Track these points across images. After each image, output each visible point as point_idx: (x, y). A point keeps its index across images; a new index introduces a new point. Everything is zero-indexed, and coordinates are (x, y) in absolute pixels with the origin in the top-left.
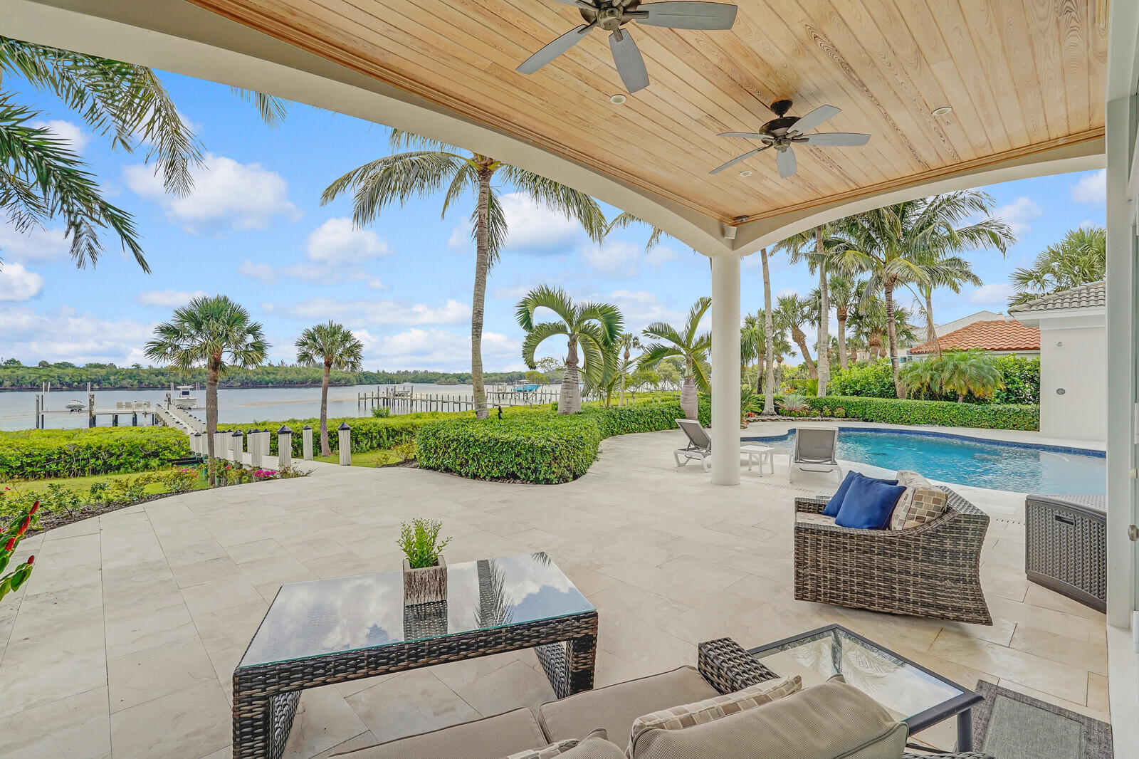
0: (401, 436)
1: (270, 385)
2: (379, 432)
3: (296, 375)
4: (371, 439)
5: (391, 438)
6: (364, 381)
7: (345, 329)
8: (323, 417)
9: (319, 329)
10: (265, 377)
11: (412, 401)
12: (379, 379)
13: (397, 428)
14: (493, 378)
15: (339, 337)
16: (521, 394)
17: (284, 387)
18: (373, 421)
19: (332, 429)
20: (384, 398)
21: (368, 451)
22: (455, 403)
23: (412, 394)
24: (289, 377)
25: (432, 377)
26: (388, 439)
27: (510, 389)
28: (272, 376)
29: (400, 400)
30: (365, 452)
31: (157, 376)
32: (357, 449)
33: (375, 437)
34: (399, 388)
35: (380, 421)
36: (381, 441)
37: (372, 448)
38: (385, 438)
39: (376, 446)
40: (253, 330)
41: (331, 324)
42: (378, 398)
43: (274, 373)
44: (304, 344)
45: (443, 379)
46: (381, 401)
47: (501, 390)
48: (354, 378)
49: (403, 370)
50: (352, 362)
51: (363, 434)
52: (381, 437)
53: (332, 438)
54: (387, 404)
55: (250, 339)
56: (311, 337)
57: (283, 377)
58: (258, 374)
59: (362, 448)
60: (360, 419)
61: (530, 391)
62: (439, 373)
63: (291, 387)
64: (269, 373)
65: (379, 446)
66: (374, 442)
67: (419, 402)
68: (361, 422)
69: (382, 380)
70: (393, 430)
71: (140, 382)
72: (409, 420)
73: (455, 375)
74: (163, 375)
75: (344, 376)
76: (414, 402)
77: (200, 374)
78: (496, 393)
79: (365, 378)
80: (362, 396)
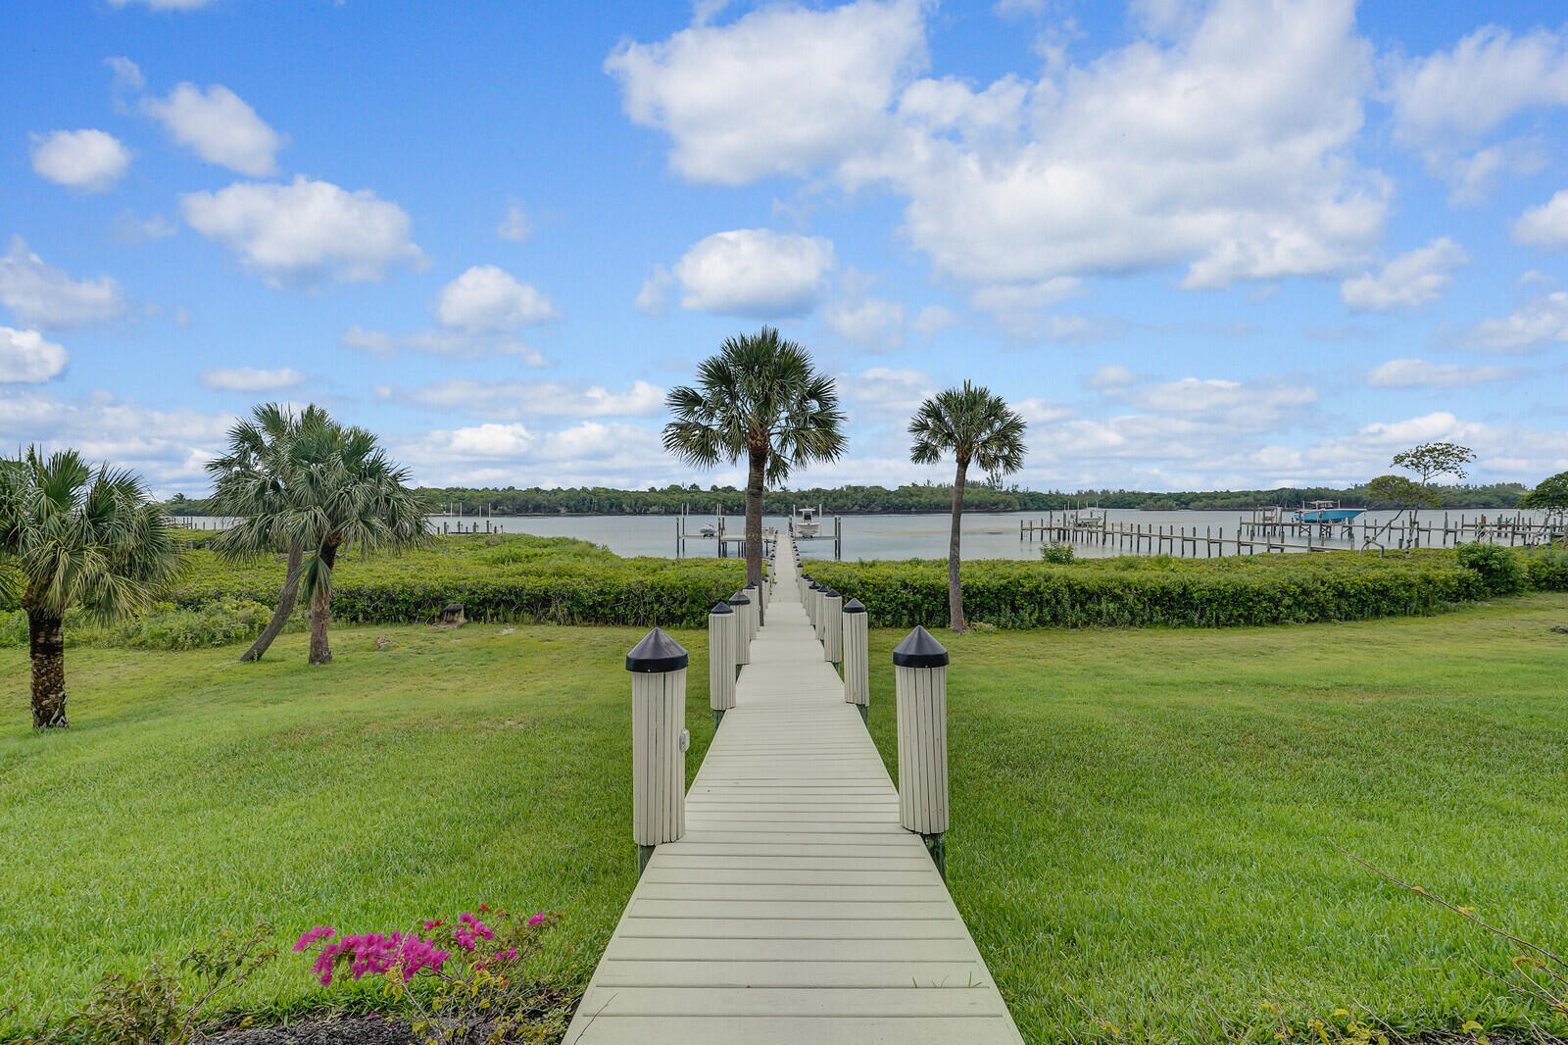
0: (1100, 604)
1: (913, 510)
2: (1056, 592)
3: (943, 498)
4: (1040, 604)
5: (1078, 607)
6: (1030, 505)
7: (993, 395)
8: (955, 559)
9: (948, 400)
10: (908, 500)
11: (1105, 534)
12: (1052, 502)
13: (1092, 586)
14: (1243, 499)
15: (981, 411)
18: (1042, 569)
19: (971, 581)
20: (1059, 530)
21: (1034, 626)
22: (1184, 539)
23: (1105, 523)
24: (935, 500)
25: (1132, 499)
26: (1073, 607)
27: (1288, 517)
28: (915, 499)
29: (1085, 533)
30: (1028, 629)
31: (801, 499)
32: (1014, 622)
33: (1048, 602)
34: (1084, 515)
35: (1058, 570)
36: (1060, 611)
37: (1040, 621)
38: (1067, 606)
39: (1048, 618)
40: (817, 392)
41: (967, 386)
42: (1050, 529)
43: (917, 495)
44: (923, 427)
45: (1150, 502)
46: (1055, 534)
47: (1271, 519)
48: (1016, 501)
49: (1086, 489)
50: (1005, 458)
51: (1024, 595)
52: (1058, 602)
53: (969, 597)
54: (1064, 539)
55: (814, 405)
56: (932, 412)
58: (900, 496)
59: (1022, 621)
60: (1022, 563)
61: (1336, 521)
62: (1143, 494)
64: (912, 495)
65: (1055, 618)
66: (1046, 610)
67: (1117, 537)
68: (1023, 571)
69: (1055, 503)
70: (1083, 590)
72: (1112, 573)
73: (1170, 496)
75: (1004, 497)
76: (1109, 537)
77: (841, 497)
78: (1259, 525)
79: (1031, 500)
80: (1026, 525)
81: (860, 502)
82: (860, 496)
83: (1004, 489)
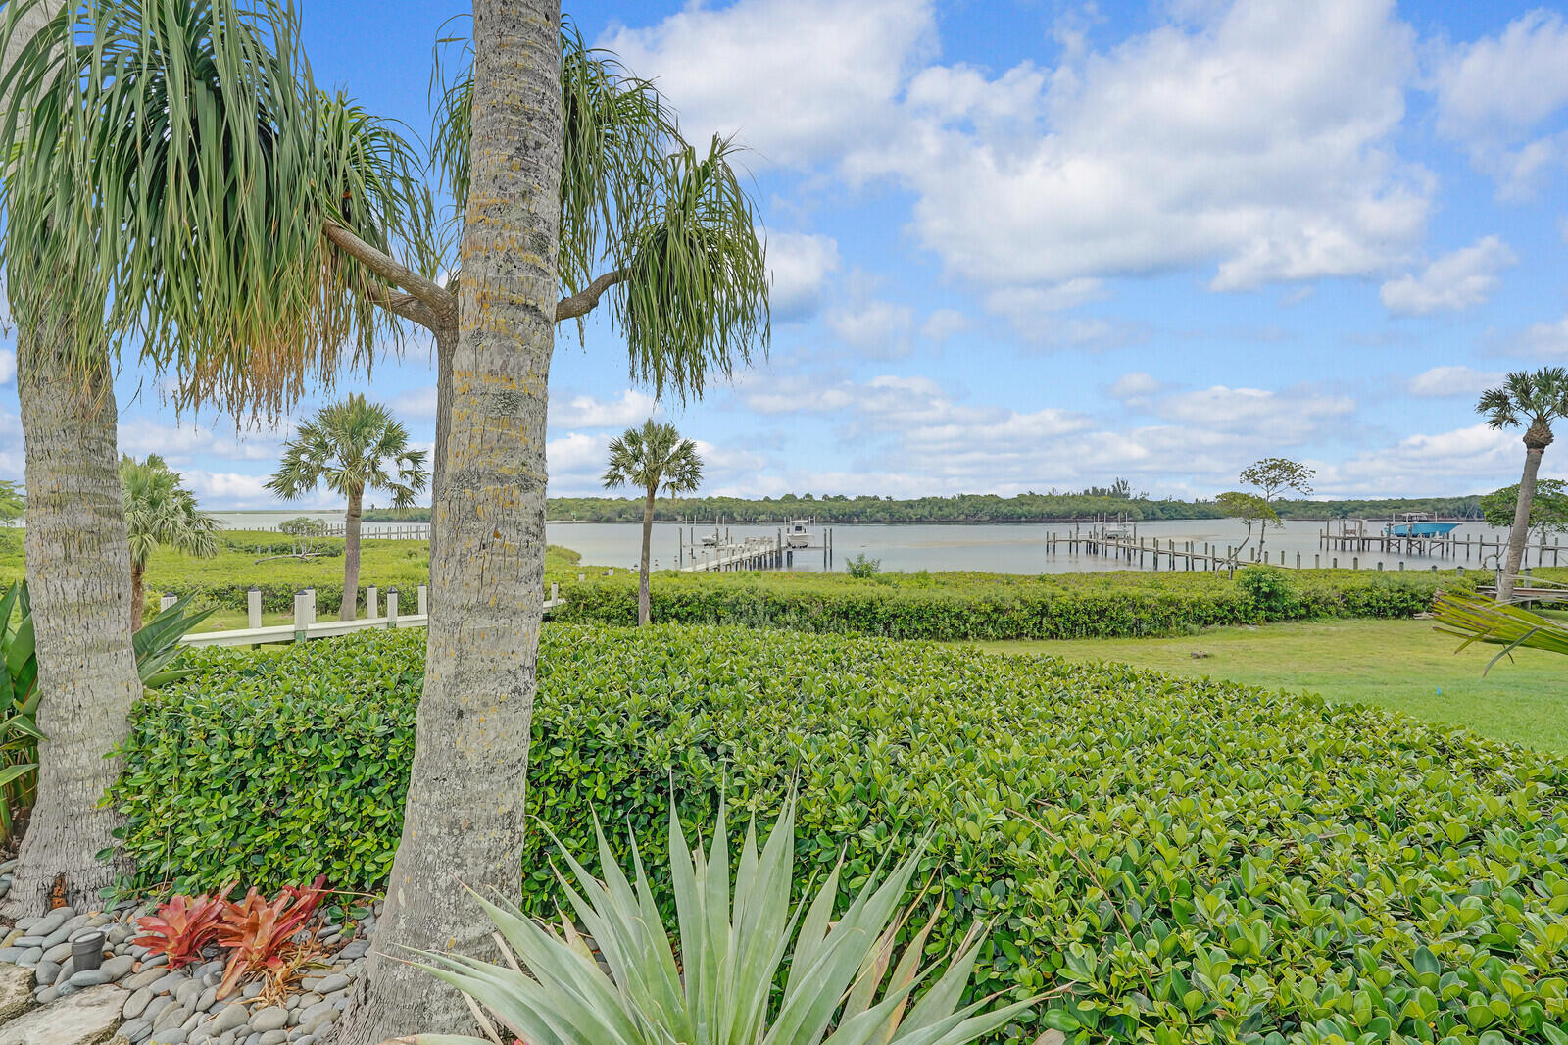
1: (1023, 519)
3: (1057, 507)
6: (1160, 513)
16: (1404, 542)
17: (1040, 522)
24: (1047, 509)
28: (1025, 508)
34: (1115, 527)
47: (1354, 532)
57: (1039, 509)
61: (1427, 536)
63: (1050, 522)
71: (891, 515)
74: (912, 507)
75: (1125, 506)
78: (1336, 538)
81: (966, 511)
82: (967, 504)
83: (1131, 498)
